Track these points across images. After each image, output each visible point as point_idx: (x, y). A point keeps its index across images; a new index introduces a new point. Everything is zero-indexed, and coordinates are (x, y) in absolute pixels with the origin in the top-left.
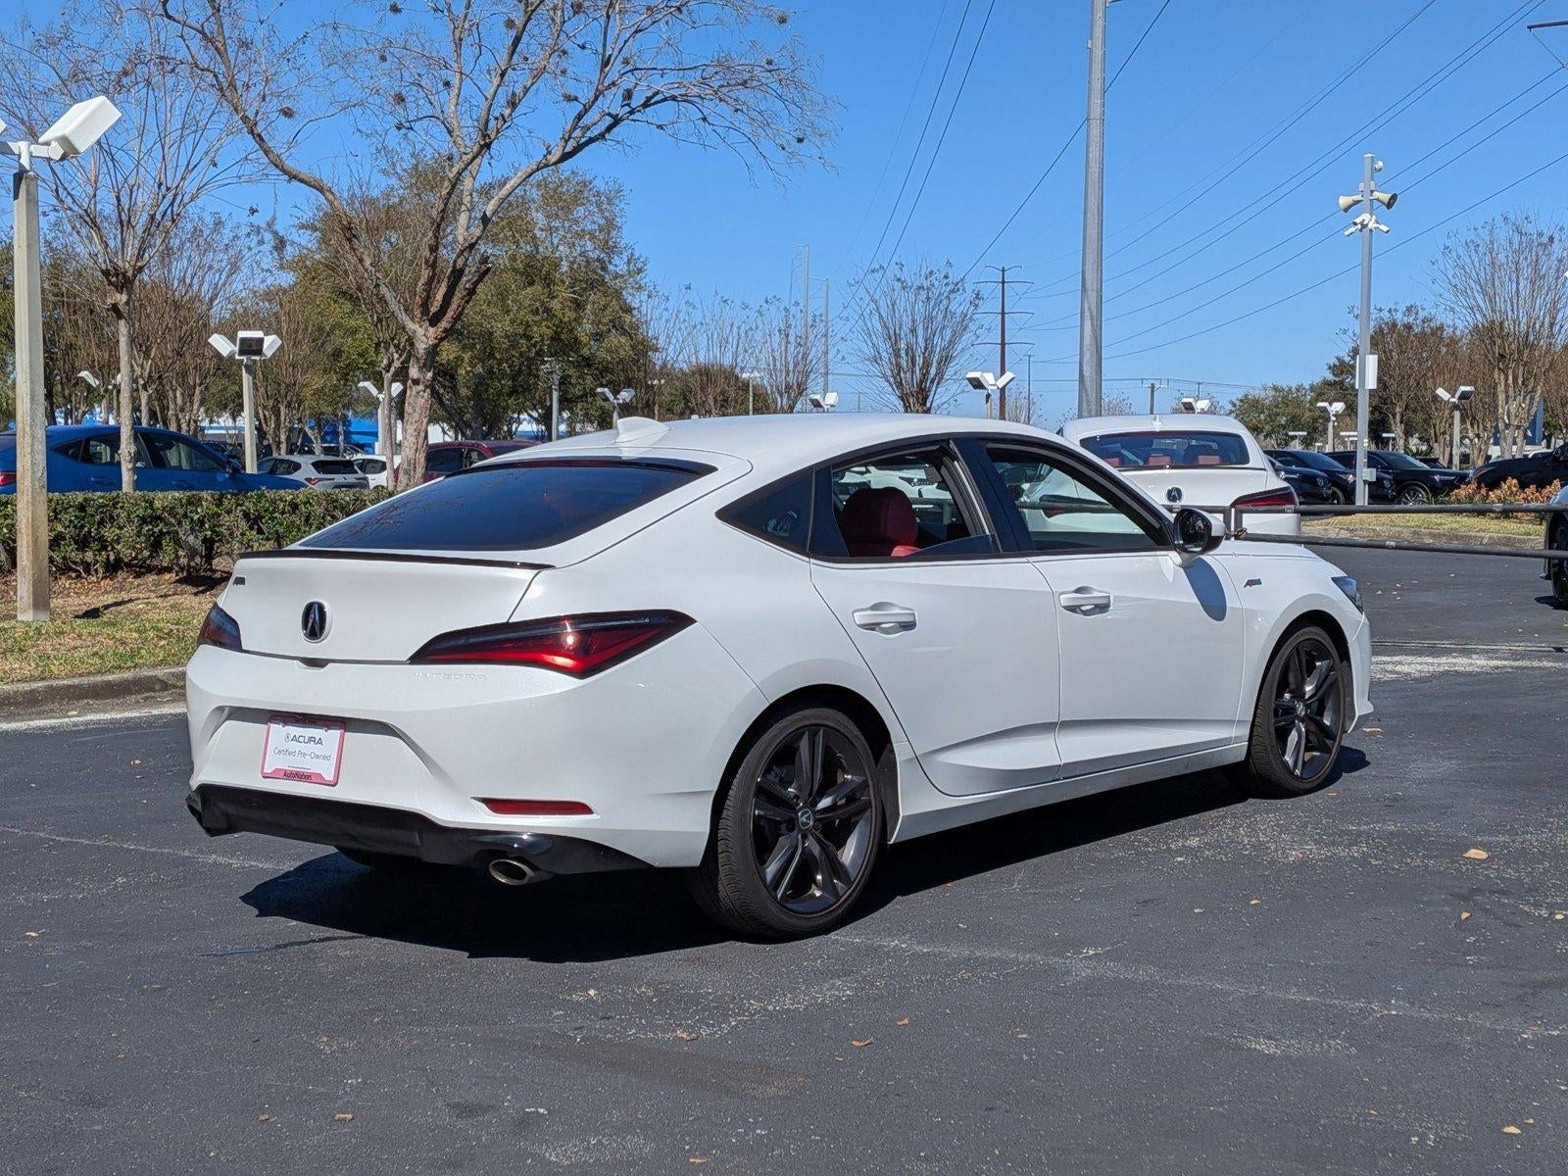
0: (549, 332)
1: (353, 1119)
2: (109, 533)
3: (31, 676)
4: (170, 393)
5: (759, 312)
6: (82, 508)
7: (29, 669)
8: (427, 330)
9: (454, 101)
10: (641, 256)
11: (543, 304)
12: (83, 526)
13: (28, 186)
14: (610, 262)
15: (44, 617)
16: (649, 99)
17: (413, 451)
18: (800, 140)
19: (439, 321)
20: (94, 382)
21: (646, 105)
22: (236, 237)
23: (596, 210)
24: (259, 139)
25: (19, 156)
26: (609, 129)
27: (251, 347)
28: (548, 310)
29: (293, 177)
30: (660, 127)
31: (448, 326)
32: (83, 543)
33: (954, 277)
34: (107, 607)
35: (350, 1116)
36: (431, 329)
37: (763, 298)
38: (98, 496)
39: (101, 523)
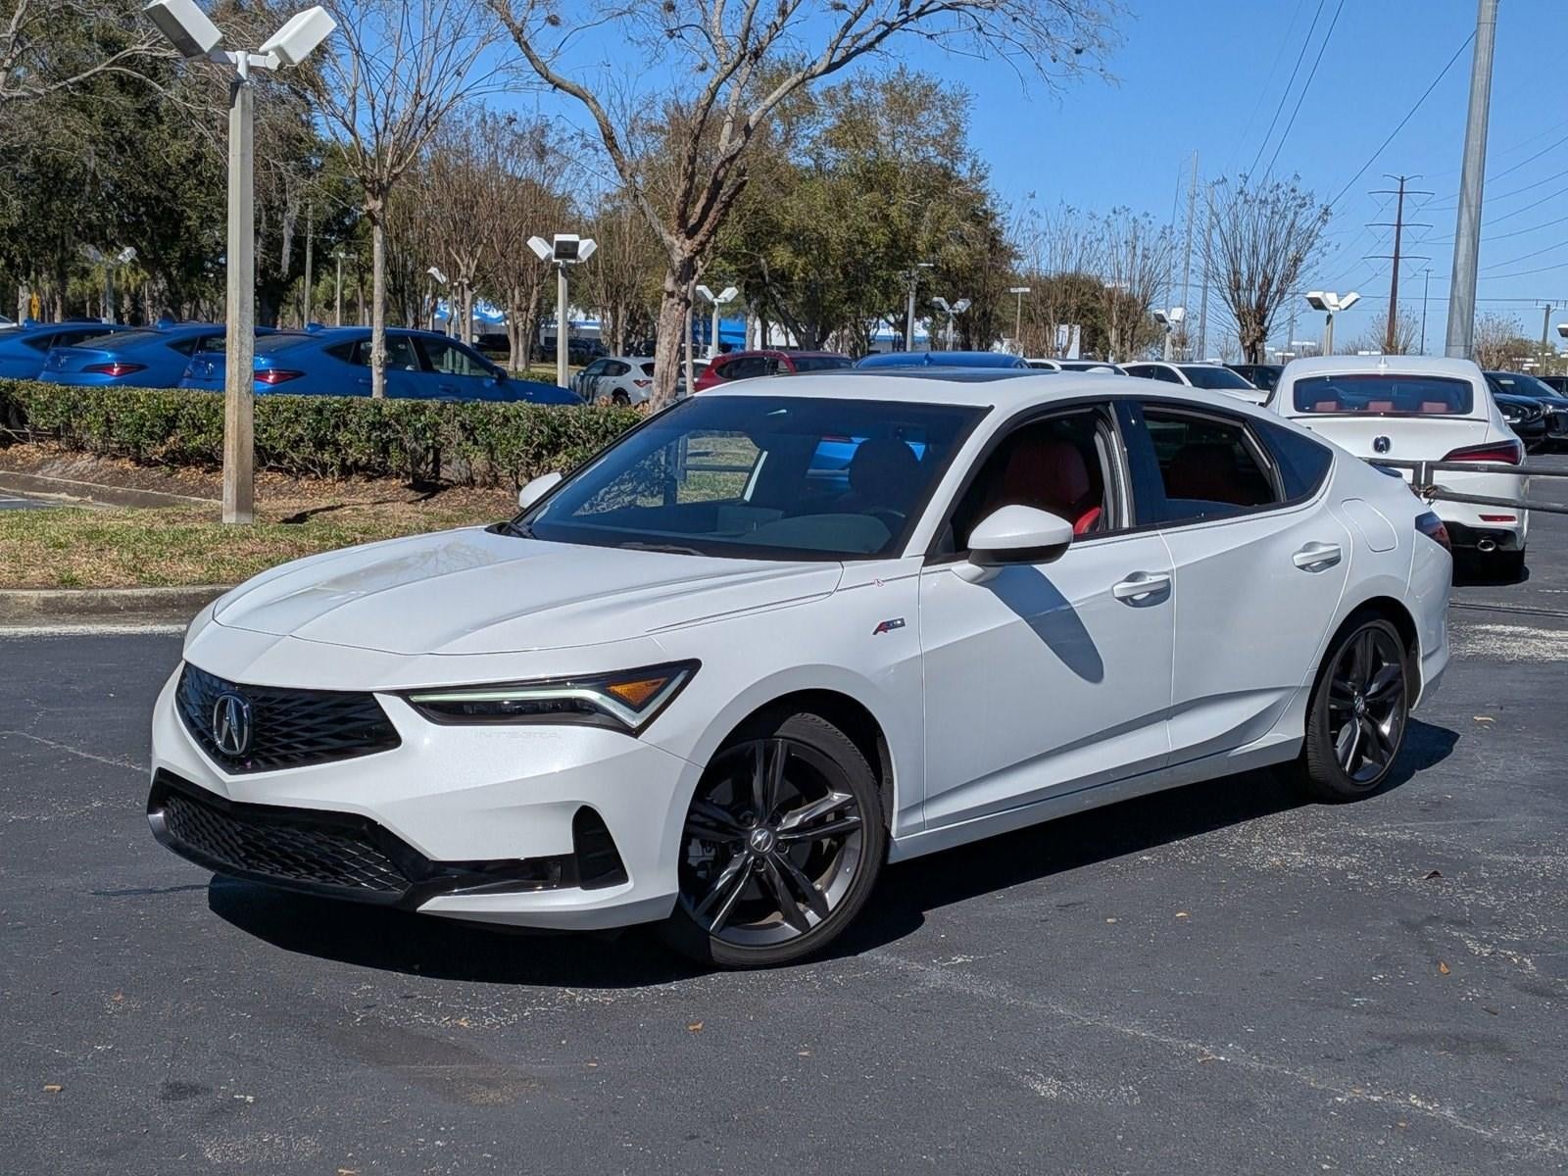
0: (884, 239)
1: (62, 1090)
2: (342, 437)
3: (200, 579)
4: (509, 291)
5: (1106, 222)
6: (319, 411)
7: (199, 572)
8: (683, 242)
9: (718, 9)
10: (985, 162)
11: (881, 210)
12: (320, 429)
13: (243, 95)
14: (953, 169)
15: (247, 519)
16: (923, 7)
17: (665, 365)
18: (1078, 52)
19: (696, 233)
20: (442, 279)
21: (919, 14)
22: (562, 140)
23: (941, 115)
24: (526, 47)
25: (236, 66)
26: (879, 38)
27: (567, 251)
28: (886, 217)
29: (557, 86)
30: (930, 37)
31: (704, 239)
32: (321, 444)
33: (1301, 192)
34: (314, 512)
35: (58, 1088)
36: (687, 241)
37: (1111, 209)
38: (335, 401)
39: (337, 427)
